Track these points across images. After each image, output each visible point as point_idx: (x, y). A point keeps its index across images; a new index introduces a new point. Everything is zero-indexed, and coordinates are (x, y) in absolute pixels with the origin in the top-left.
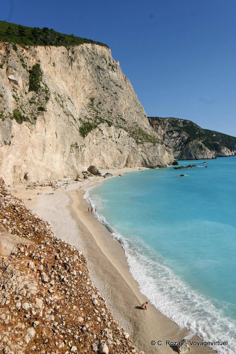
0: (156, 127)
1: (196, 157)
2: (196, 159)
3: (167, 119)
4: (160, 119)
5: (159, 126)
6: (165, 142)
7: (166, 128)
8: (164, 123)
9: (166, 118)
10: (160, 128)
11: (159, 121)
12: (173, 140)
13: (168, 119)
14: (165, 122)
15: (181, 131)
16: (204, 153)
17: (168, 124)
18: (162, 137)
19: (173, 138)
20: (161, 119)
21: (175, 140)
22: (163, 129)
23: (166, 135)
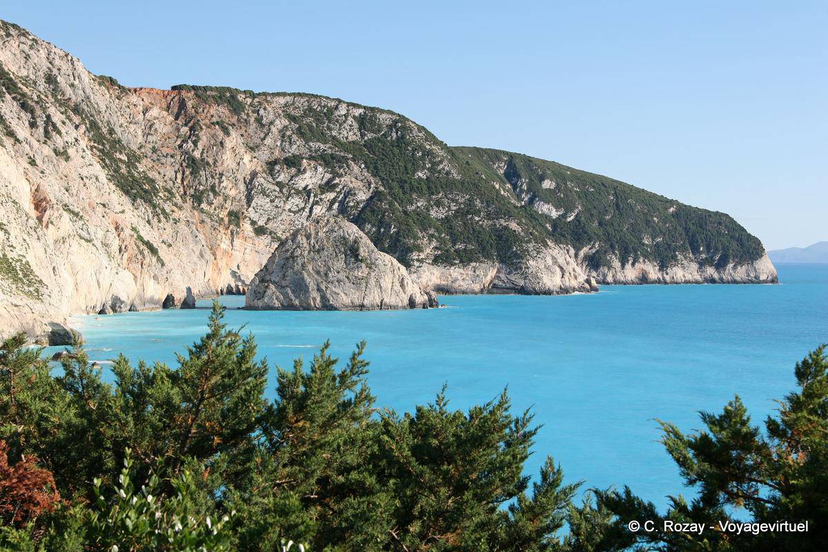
0: (214, 136)
1: (324, 298)
2: (327, 306)
3: (282, 100)
4: (241, 97)
5: (227, 133)
6: (251, 213)
7: (268, 141)
8: (259, 120)
9: (278, 94)
10: (234, 140)
11: (236, 107)
12: (296, 201)
13: (288, 98)
14: (268, 115)
15: (342, 161)
16: (366, 279)
17: (280, 123)
18: (242, 187)
19: (298, 192)
20: (249, 100)
21: (306, 202)
22: (252, 149)
23: (260, 180)
